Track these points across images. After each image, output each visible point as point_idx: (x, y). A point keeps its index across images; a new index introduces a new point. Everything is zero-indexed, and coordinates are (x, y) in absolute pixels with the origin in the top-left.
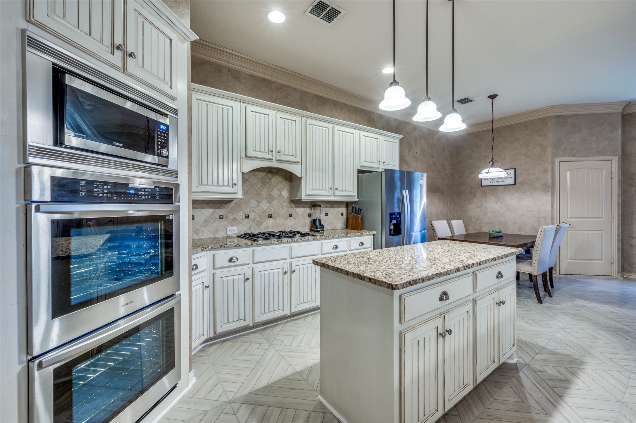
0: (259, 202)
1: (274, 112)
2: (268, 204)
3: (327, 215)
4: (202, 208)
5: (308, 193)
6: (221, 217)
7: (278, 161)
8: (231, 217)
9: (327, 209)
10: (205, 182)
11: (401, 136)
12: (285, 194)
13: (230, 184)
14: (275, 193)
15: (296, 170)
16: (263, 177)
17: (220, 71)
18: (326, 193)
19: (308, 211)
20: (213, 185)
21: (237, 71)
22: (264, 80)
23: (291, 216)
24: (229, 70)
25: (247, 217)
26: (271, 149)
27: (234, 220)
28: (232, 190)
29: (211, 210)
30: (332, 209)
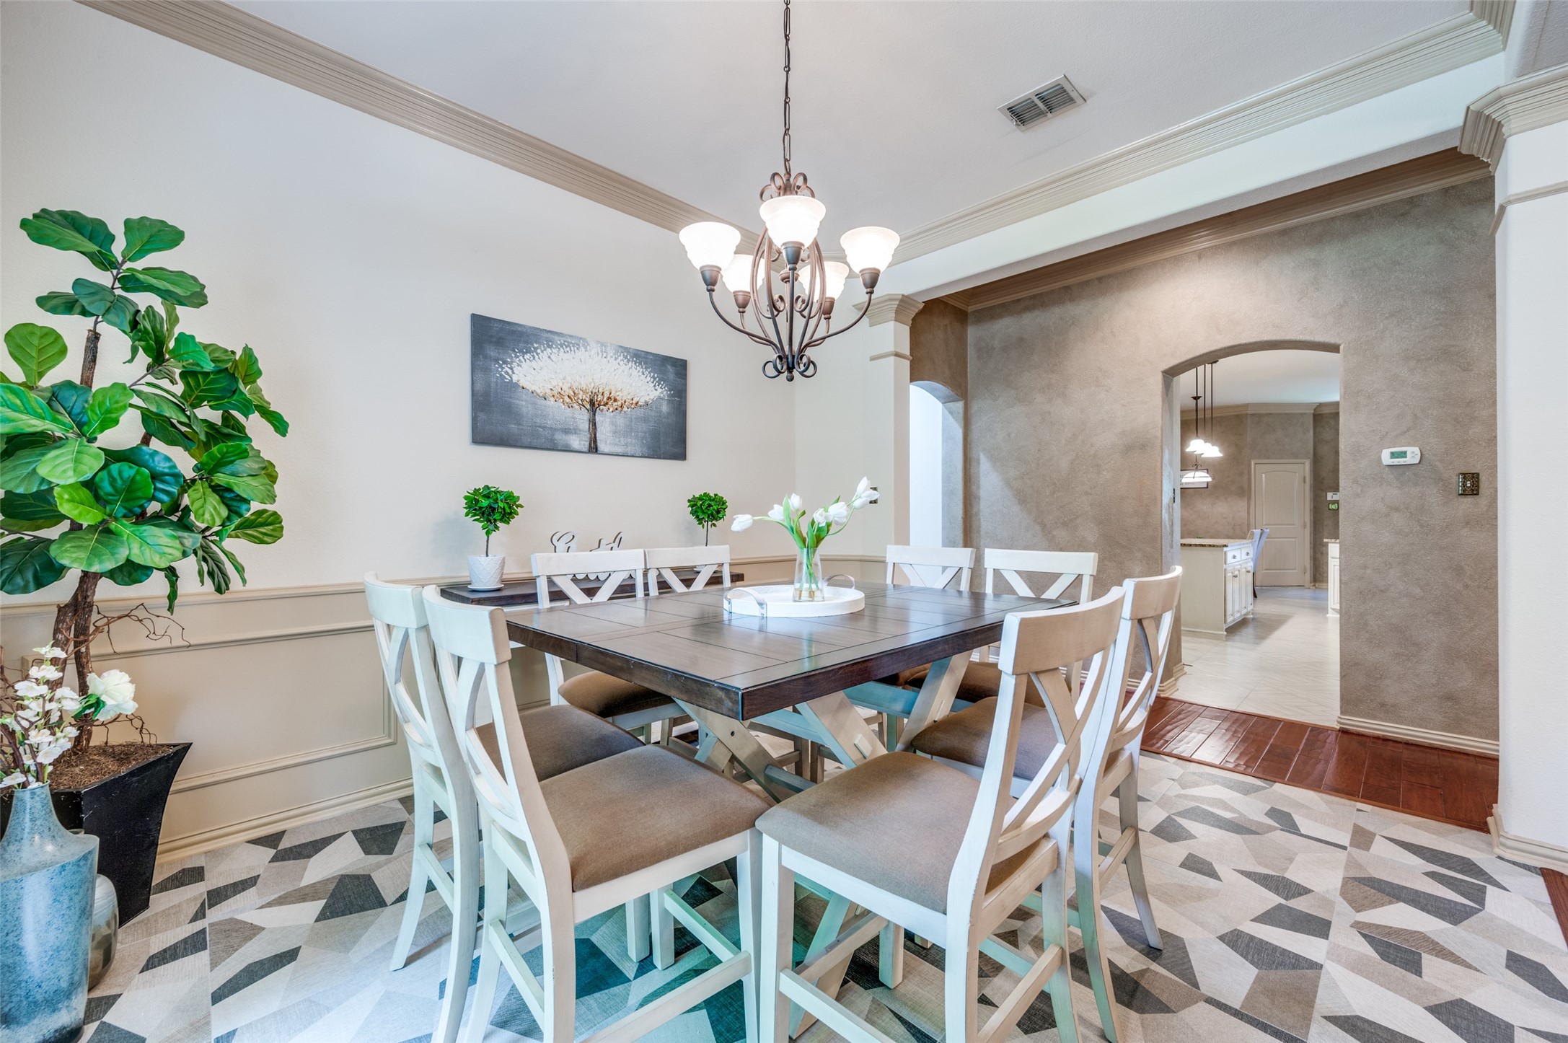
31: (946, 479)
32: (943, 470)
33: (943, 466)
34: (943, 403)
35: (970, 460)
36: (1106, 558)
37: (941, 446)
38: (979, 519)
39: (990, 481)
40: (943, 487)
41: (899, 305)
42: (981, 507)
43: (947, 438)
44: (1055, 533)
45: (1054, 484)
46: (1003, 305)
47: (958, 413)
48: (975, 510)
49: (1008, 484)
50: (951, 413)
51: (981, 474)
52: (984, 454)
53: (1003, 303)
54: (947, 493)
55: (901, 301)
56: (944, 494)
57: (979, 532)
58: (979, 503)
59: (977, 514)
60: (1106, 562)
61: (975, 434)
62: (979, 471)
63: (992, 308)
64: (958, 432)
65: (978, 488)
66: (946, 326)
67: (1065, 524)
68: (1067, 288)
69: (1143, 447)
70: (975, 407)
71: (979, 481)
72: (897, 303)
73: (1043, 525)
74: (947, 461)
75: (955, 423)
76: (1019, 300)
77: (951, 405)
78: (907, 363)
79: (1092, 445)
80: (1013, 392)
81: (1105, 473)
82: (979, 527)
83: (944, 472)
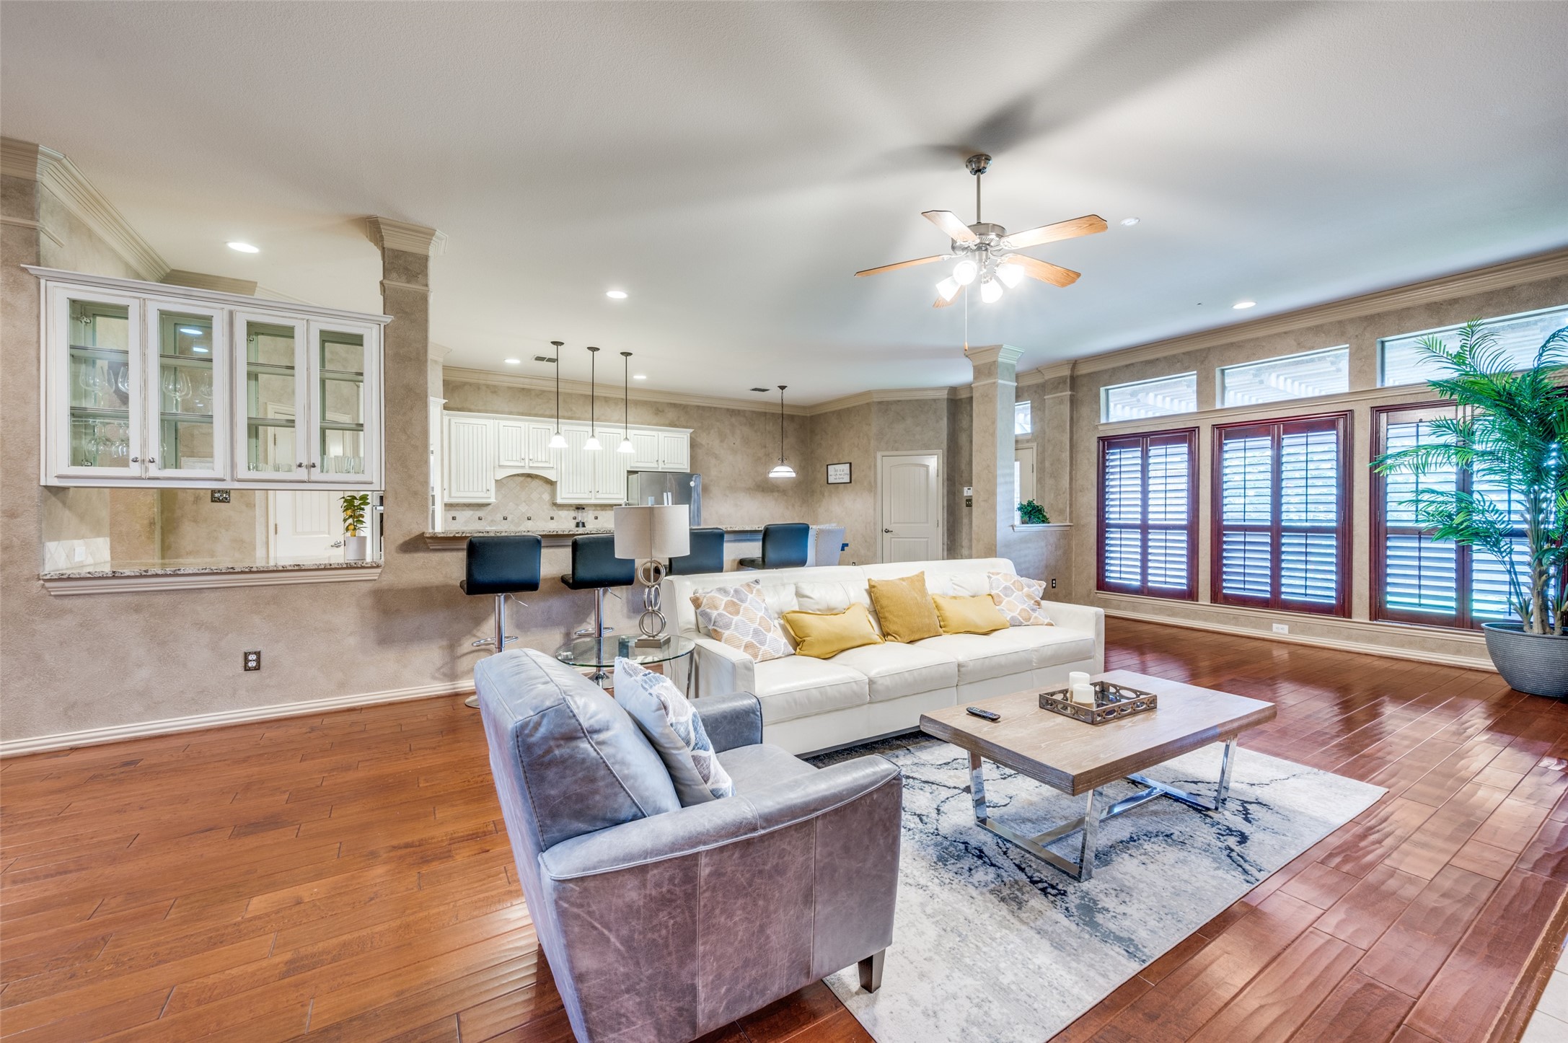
0: (517, 505)
1: (527, 423)
2: (527, 507)
3: (596, 518)
4: (463, 510)
5: (563, 496)
6: (480, 519)
7: (531, 467)
8: (490, 518)
9: (596, 512)
10: (462, 489)
11: (692, 430)
12: (546, 497)
13: (485, 490)
14: (535, 496)
15: (551, 475)
16: (522, 482)
17: (479, 388)
18: (586, 496)
19: (573, 513)
20: (469, 491)
21: (495, 386)
22: (523, 389)
23: (552, 518)
24: (488, 386)
25: (505, 519)
26: (523, 457)
27: (492, 521)
28: (486, 495)
29: (471, 512)
30: (604, 512)
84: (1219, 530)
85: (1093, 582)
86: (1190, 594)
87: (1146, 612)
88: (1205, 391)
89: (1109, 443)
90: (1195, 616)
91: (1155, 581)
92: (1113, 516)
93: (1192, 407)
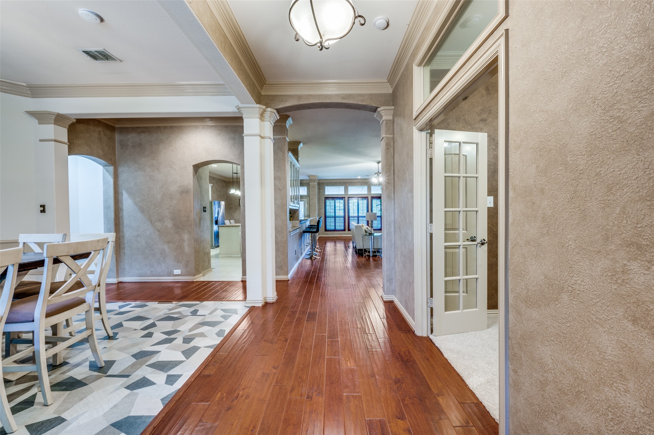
31: (105, 201)
32: (103, 197)
33: (104, 195)
34: (103, 166)
35: (118, 193)
36: (175, 233)
37: (102, 186)
38: (123, 219)
39: (127, 202)
40: (104, 205)
41: (55, 117)
42: (124, 214)
43: (105, 182)
44: (156, 224)
45: (155, 204)
46: (132, 128)
47: (111, 171)
48: (121, 215)
49: (136, 204)
50: (107, 171)
51: (124, 199)
52: (125, 191)
53: (132, 127)
54: (106, 208)
55: (57, 115)
56: (104, 208)
57: (123, 224)
58: (123, 212)
59: (122, 217)
60: (175, 235)
61: (120, 182)
62: (122, 198)
63: (127, 128)
64: (111, 180)
65: (122, 205)
66: (100, 131)
67: (160, 220)
68: (159, 127)
69: (187, 192)
70: (120, 169)
71: (122, 203)
72: (55, 116)
73: (151, 221)
74: (105, 193)
75: (109, 176)
76: (139, 127)
77: (107, 167)
78: (67, 146)
79: (169, 190)
80: (137, 165)
81: (174, 201)
82: (123, 223)
83: (104, 198)
84: (349, 217)
85: (324, 230)
86: (344, 230)
87: (335, 235)
88: (346, 190)
89: (326, 198)
90: (345, 234)
91: (337, 228)
92: (328, 215)
93: (343, 193)
